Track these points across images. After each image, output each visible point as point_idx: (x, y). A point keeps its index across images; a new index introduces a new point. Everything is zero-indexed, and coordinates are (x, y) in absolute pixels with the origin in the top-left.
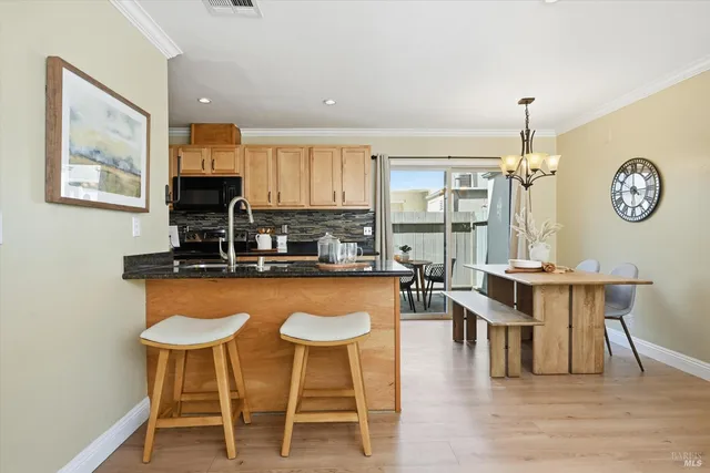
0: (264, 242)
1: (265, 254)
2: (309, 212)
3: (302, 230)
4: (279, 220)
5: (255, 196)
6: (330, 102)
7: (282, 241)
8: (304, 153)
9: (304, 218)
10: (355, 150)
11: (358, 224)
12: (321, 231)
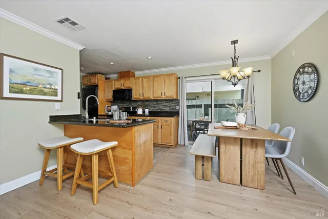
0: (140, 111)
1: (140, 116)
2: (156, 100)
3: (154, 107)
4: (147, 103)
5: (136, 95)
6: (150, 57)
7: (147, 111)
8: (151, 78)
9: (155, 103)
10: (169, 75)
11: (174, 105)
12: (160, 107)
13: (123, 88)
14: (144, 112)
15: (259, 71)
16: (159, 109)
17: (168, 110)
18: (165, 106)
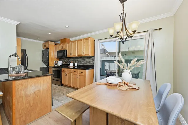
0: (71, 65)
5: (68, 54)
7: (76, 64)
8: (76, 42)
9: (81, 59)
10: (87, 39)
11: (92, 60)
12: (84, 62)
13: (62, 49)
14: (74, 65)
15: (160, 29)
16: (83, 63)
17: (89, 64)
18: (87, 61)
